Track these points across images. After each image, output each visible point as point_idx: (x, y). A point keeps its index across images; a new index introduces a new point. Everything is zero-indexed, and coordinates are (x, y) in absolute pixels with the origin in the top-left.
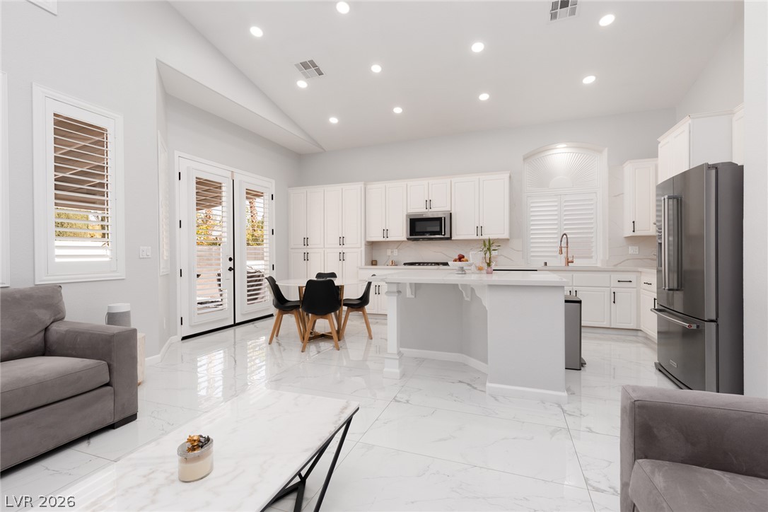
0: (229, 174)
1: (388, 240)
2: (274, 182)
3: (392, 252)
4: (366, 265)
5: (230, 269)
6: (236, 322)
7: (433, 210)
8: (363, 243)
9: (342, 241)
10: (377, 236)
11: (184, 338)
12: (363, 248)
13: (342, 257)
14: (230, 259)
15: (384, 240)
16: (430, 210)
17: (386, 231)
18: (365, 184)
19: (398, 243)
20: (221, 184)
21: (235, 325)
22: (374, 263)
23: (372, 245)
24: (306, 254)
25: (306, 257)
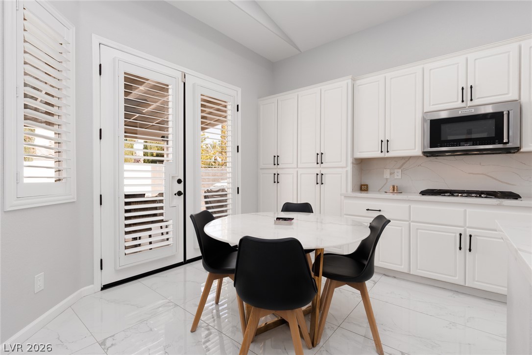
0: (179, 76)
1: (387, 155)
2: (240, 90)
3: (391, 174)
4: (353, 190)
5: (179, 193)
6: (187, 258)
7: (476, 102)
8: (350, 161)
9: (320, 158)
10: (370, 150)
11: (105, 287)
12: (350, 168)
13: (320, 180)
14: (179, 181)
15: (382, 155)
16: (470, 103)
17: (385, 144)
18: (354, 80)
19: (404, 161)
20: (168, 86)
21: (186, 262)
22: (364, 188)
23: (362, 165)
24: (276, 176)
25: (276, 179)
